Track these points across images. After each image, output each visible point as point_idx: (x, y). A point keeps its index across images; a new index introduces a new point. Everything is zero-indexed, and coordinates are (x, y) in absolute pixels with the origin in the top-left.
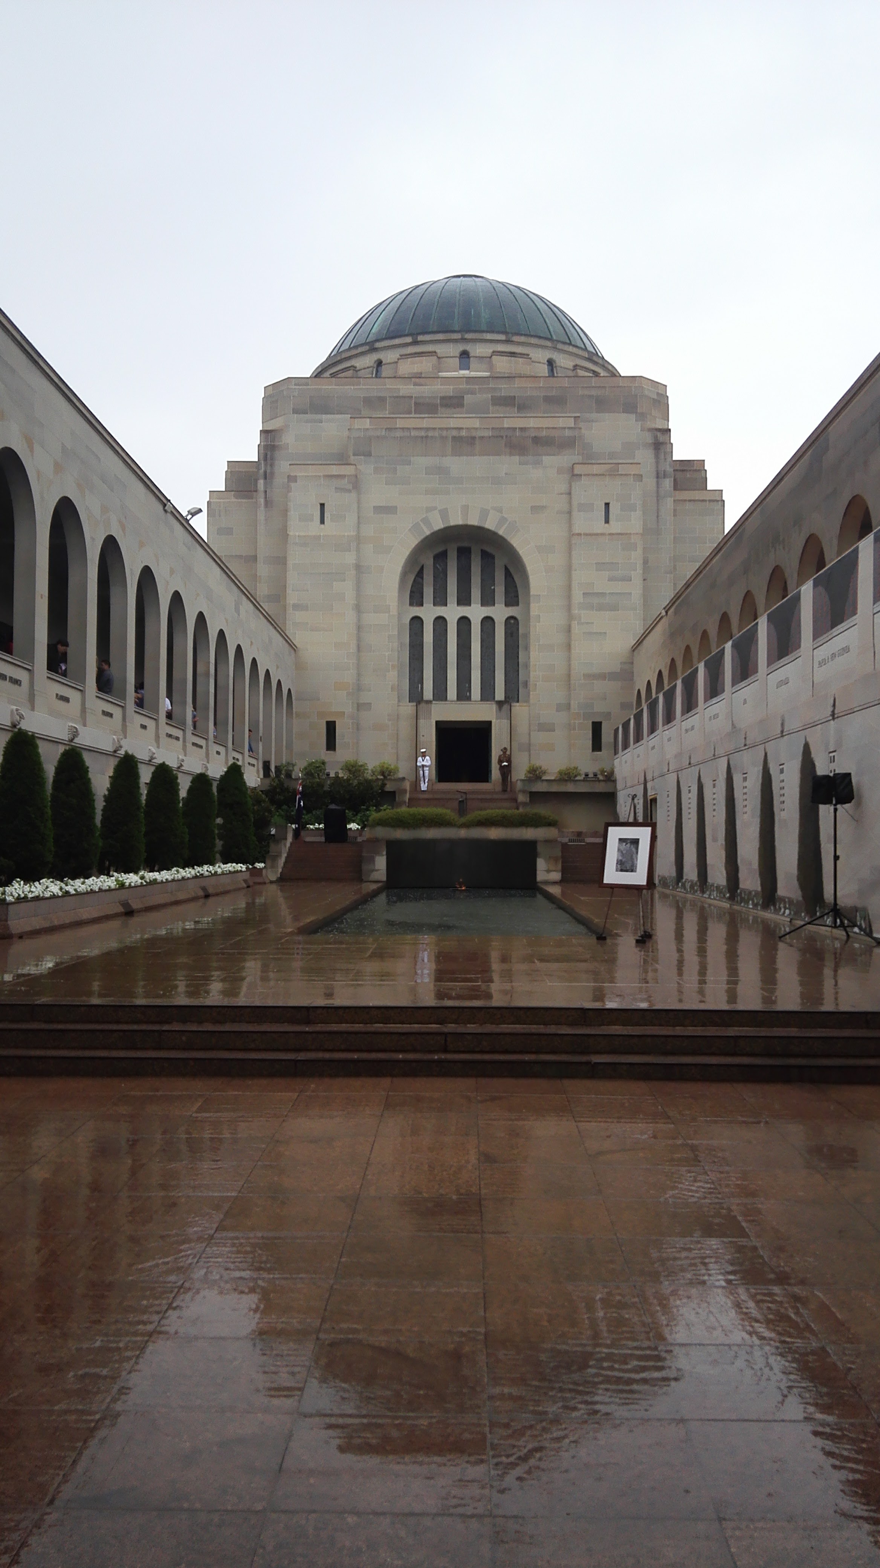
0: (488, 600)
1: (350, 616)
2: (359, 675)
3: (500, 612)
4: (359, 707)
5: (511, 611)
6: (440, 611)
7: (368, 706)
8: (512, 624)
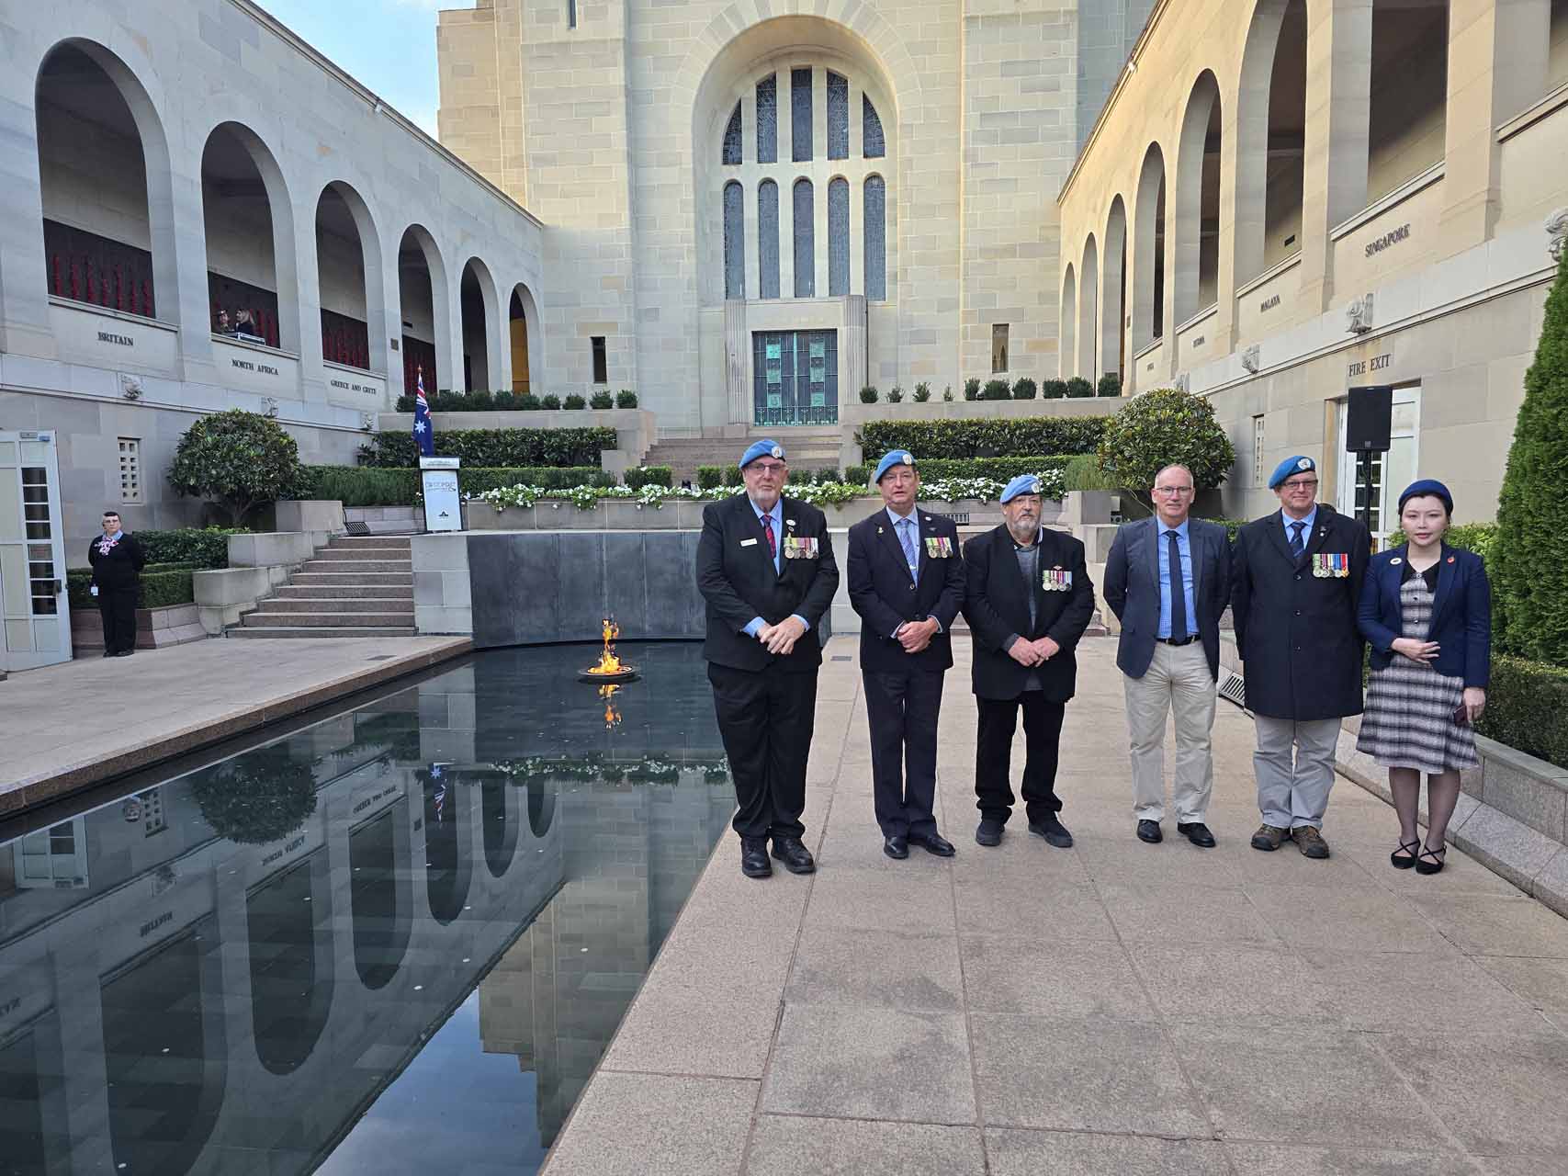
0: (837, 150)
1: (621, 172)
2: (637, 266)
3: (855, 168)
4: (642, 315)
5: (874, 165)
6: (768, 170)
7: (654, 313)
8: (874, 184)
